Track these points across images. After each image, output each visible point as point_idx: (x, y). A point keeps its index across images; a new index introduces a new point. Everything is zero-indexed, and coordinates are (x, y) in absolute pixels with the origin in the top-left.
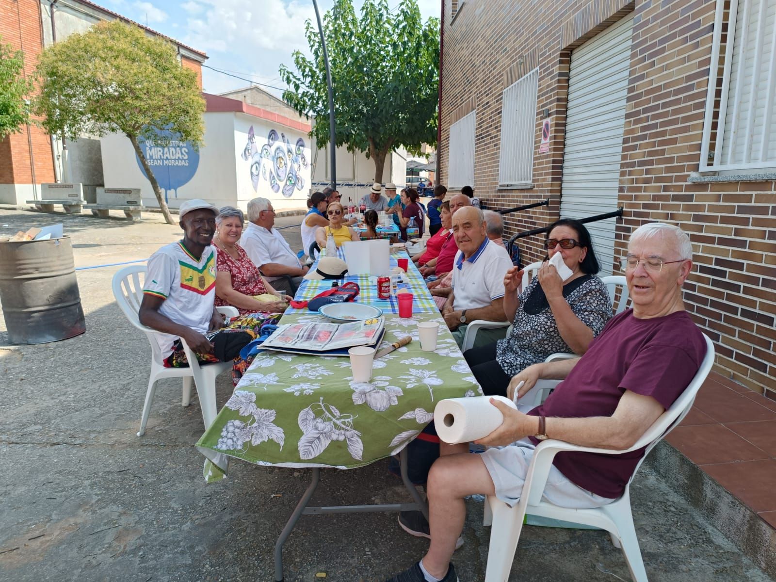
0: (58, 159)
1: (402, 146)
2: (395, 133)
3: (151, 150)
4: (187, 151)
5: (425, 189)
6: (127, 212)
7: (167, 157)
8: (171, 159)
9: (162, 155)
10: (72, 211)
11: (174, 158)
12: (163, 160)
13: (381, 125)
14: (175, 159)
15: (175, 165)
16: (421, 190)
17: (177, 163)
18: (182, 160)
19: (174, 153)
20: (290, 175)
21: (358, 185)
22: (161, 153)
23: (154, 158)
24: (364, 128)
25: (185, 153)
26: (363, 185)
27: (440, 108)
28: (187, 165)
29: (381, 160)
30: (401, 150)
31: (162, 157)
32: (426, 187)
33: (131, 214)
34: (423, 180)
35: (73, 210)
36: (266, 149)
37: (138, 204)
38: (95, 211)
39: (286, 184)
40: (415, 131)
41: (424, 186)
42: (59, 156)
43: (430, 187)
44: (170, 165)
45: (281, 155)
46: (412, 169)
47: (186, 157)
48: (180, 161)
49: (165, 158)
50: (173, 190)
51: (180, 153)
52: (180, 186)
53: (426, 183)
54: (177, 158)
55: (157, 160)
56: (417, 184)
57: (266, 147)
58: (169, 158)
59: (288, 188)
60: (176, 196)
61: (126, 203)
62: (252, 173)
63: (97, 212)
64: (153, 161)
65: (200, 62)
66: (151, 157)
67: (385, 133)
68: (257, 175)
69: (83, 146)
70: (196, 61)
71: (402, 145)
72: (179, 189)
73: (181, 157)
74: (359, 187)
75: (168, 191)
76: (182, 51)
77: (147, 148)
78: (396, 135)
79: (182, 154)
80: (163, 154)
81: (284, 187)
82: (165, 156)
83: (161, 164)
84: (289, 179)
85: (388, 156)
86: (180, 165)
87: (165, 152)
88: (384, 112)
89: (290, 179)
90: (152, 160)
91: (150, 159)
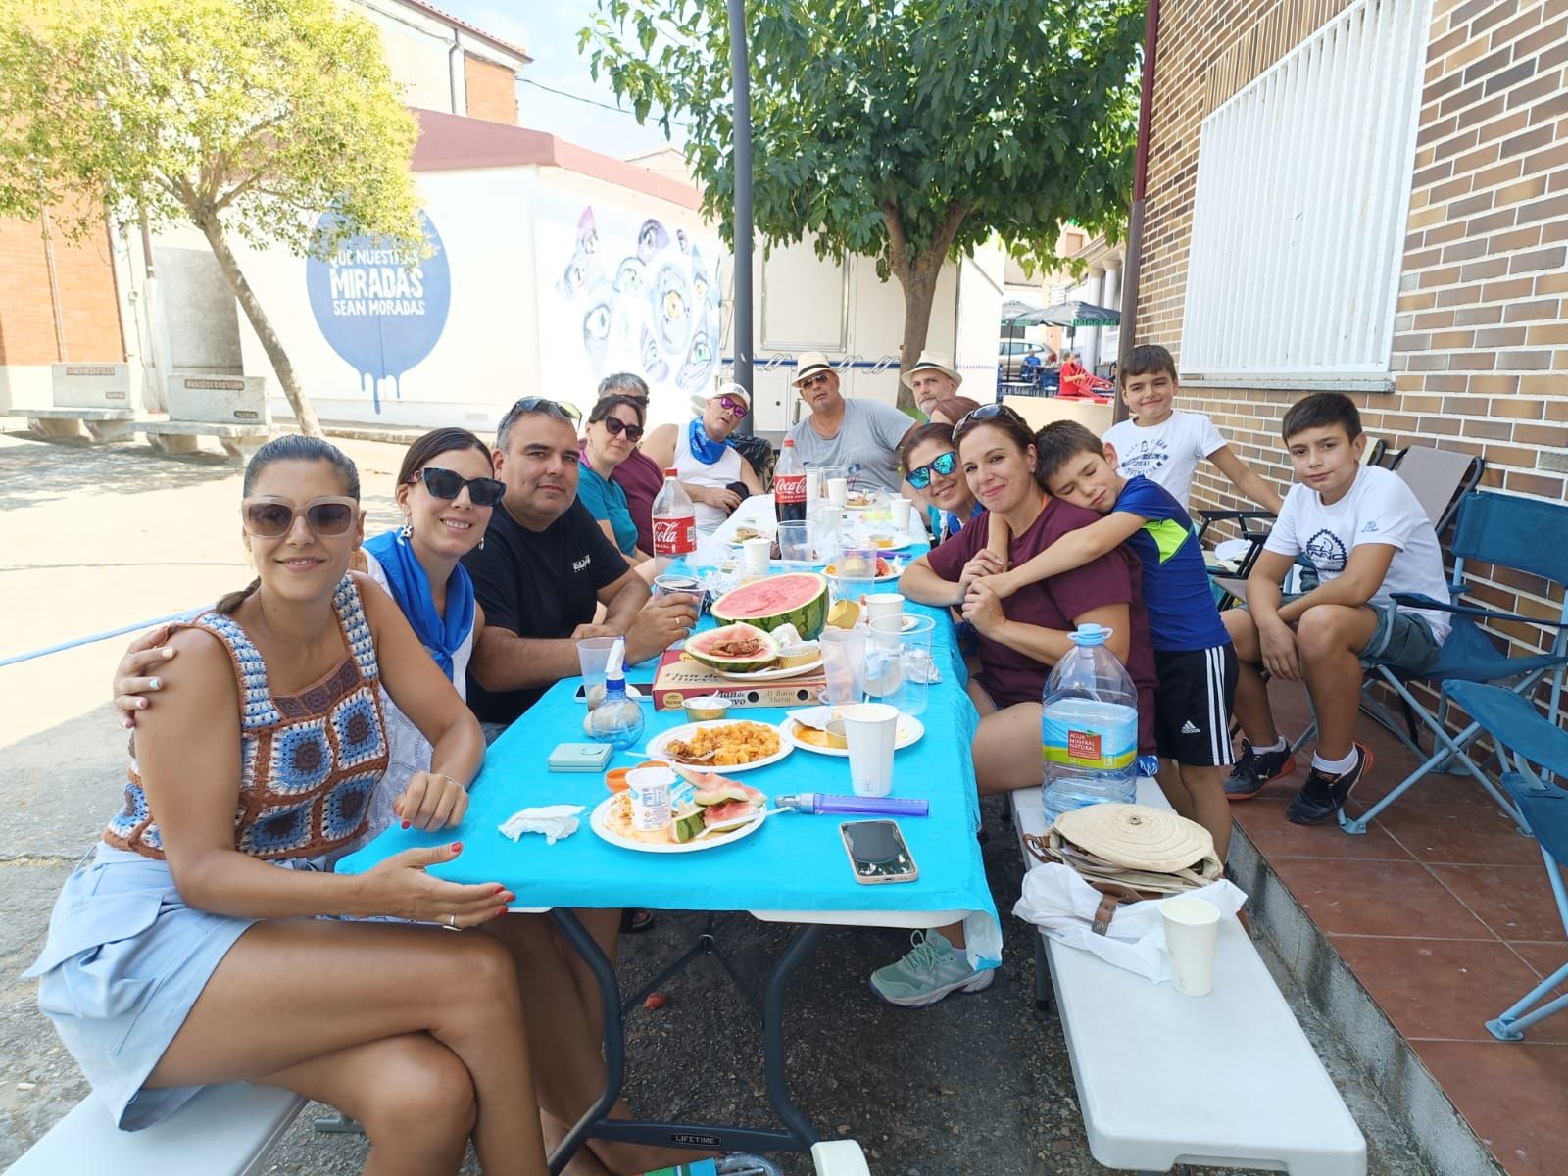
0: (132, 302)
1: (995, 237)
2: (973, 185)
3: (340, 277)
4: (421, 276)
5: (1040, 371)
6: (227, 442)
7: (376, 294)
8: (385, 299)
9: (364, 287)
10: (106, 439)
11: (391, 295)
12: (367, 299)
13: (927, 152)
14: (394, 299)
15: (395, 312)
16: (1031, 372)
17: (399, 308)
18: (409, 300)
19: (392, 280)
20: (701, 338)
21: (855, 365)
22: (362, 284)
23: (347, 296)
24: (864, 166)
25: (417, 283)
26: (872, 365)
27: (1149, 70)
28: (422, 312)
29: (923, 282)
30: (992, 252)
31: (366, 294)
32: (1043, 365)
33: (237, 447)
34: (1035, 348)
35: (108, 434)
36: (630, 270)
37: (260, 418)
38: (153, 437)
39: (688, 361)
40: (1046, 174)
41: (1039, 362)
42: (136, 294)
43: (1053, 365)
44: (383, 313)
45: (674, 285)
46: (1012, 321)
47: (419, 293)
48: (405, 303)
49: (372, 296)
50: (390, 379)
51: (405, 281)
52: (407, 367)
53: (1043, 356)
54: (399, 295)
55: (354, 301)
56: (1021, 358)
57: (630, 264)
58: (380, 295)
59: (691, 370)
60: (398, 396)
61: (232, 417)
62: (587, 332)
63: (159, 440)
64: (346, 304)
65: (512, 71)
66: (341, 294)
67: (939, 181)
68: (602, 339)
69: (204, 271)
70: (503, 66)
71: (994, 232)
72: (405, 376)
73: (407, 294)
74: (859, 371)
75: (381, 382)
76: (467, 42)
77: (333, 272)
78: (978, 191)
79: (411, 284)
80: (367, 284)
81: (682, 369)
82: (373, 289)
83: (364, 313)
84: (696, 348)
85: (946, 271)
86: (406, 313)
87: (371, 281)
88: (935, 103)
89: (700, 347)
90: (343, 302)
91: (338, 299)
